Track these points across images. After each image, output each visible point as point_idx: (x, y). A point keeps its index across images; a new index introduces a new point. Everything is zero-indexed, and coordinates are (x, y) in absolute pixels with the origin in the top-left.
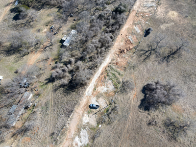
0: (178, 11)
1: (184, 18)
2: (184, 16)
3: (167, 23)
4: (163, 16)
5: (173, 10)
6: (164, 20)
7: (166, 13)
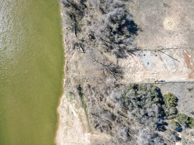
0: (160, 20)
1: (169, 7)
2: (167, 8)
3: (189, 25)
4: (180, 35)
5: (162, 26)
6: (185, 31)
7: (170, 33)
